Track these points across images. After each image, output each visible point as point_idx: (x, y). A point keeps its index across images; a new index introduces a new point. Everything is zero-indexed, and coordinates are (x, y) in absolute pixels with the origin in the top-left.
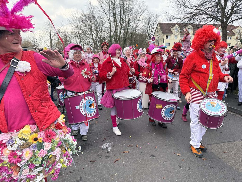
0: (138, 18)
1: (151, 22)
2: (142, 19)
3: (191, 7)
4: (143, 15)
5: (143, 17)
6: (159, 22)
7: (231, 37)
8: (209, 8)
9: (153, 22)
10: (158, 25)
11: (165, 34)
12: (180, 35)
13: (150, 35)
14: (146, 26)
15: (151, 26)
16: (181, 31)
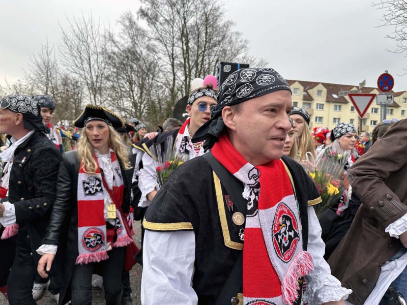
7: (392, 110)
12: (303, 101)
16: (305, 93)
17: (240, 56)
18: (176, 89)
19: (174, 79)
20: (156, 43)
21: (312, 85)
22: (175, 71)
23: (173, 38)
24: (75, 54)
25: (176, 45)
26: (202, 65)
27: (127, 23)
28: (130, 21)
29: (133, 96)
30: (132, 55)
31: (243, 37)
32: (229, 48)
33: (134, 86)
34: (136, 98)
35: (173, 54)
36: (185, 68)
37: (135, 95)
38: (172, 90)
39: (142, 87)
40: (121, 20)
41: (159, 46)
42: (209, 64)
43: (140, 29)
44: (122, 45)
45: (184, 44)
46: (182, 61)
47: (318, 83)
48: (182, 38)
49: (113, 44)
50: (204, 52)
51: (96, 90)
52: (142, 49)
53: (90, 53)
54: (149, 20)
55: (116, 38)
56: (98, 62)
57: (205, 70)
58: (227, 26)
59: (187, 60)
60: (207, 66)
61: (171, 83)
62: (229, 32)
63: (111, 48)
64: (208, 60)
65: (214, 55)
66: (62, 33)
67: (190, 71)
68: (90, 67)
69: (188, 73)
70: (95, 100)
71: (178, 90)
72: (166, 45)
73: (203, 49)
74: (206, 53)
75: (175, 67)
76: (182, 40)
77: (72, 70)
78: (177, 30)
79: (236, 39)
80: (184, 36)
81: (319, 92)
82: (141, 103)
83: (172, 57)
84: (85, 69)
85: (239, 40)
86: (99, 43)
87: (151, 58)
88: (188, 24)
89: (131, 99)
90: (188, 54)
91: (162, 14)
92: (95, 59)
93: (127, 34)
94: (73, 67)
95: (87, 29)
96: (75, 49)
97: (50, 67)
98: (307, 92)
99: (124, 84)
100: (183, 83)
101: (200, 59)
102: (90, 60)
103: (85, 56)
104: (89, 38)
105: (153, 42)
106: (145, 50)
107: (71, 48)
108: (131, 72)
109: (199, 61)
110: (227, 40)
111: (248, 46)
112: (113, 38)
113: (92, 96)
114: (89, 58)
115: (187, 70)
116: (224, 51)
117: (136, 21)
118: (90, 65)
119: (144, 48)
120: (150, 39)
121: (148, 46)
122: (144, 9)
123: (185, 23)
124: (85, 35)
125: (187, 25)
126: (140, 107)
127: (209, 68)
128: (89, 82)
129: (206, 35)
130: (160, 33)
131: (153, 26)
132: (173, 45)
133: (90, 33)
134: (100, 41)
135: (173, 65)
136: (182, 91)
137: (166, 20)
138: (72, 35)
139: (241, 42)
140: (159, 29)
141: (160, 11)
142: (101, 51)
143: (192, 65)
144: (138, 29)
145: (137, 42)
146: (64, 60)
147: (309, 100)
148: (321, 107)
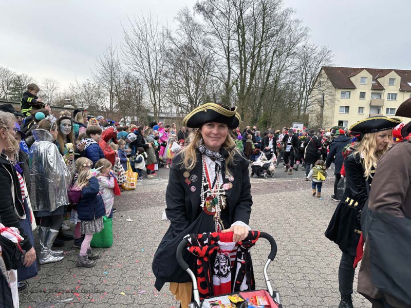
6: (327, 64)
10: (323, 71)
11: (339, 88)
12: (371, 91)
16: (374, 82)
17: (300, 45)
18: (231, 82)
19: (229, 73)
20: (212, 37)
21: (384, 73)
22: (230, 65)
23: (229, 31)
24: (136, 52)
25: (232, 38)
26: (258, 56)
27: (184, 19)
28: (187, 17)
29: (189, 92)
30: (189, 51)
31: (303, 25)
32: (288, 37)
33: (190, 81)
34: (192, 94)
35: (228, 47)
36: (241, 61)
37: (191, 90)
38: (227, 85)
39: (197, 83)
40: (178, 16)
41: (215, 40)
42: (266, 55)
43: (196, 24)
44: (179, 42)
45: (240, 37)
46: (238, 53)
47: (391, 70)
48: (238, 30)
49: (171, 41)
50: (261, 43)
51: (155, 87)
52: (198, 44)
53: (150, 52)
54: (205, 14)
55: (174, 35)
56: (157, 60)
57: (262, 61)
58: (285, 14)
59: (242, 52)
60: (264, 57)
61: (226, 77)
62: (288, 20)
63: (169, 45)
64: (265, 51)
65: (272, 45)
66: (124, 34)
67: (246, 64)
68: (149, 64)
69: (243, 66)
70: (154, 96)
71: (233, 84)
72: (222, 39)
73: (260, 40)
74: (262, 44)
75: (230, 61)
76: (238, 32)
77: (133, 69)
78: (233, 22)
79: (295, 27)
80: (240, 28)
81: (392, 81)
82: (197, 99)
83: (228, 51)
84: (145, 67)
85: (299, 28)
86: (158, 40)
87: (207, 53)
88: (245, 16)
89: (187, 94)
90: (245, 46)
91: (218, 7)
92: (154, 56)
93: (184, 30)
94: (134, 65)
95: (146, 28)
96: (136, 48)
97: (114, 66)
98: (377, 81)
99: (181, 80)
100: (238, 77)
101: (257, 51)
102: (149, 58)
103: (145, 54)
104: (148, 36)
105: (209, 36)
106: (201, 45)
107: (132, 48)
108: (188, 68)
109: (255, 53)
110: (286, 29)
111: (309, 34)
112: (171, 35)
113: (152, 93)
114: (149, 56)
115: (243, 63)
116: (282, 41)
117: (193, 17)
118: (149, 63)
119: (200, 43)
120: (206, 34)
121: (204, 40)
122: (200, 3)
123: (241, 14)
124: (145, 33)
125: (243, 16)
126: (196, 102)
127: (265, 59)
128: (149, 79)
129: (263, 26)
130: (216, 26)
131: (208, 20)
132: (229, 38)
133: (150, 32)
134: (158, 39)
135: (228, 59)
136: (237, 84)
137: (222, 13)
138: (133, 35)
139: (301, 30)
140: (215, 22)
141: (216, 5)
142: (159, 49)
143: (248, 57)
144: (194, 25)
145: (193, 38)
146: (126, 59)
147: (379, 90)
148: (394, 98)
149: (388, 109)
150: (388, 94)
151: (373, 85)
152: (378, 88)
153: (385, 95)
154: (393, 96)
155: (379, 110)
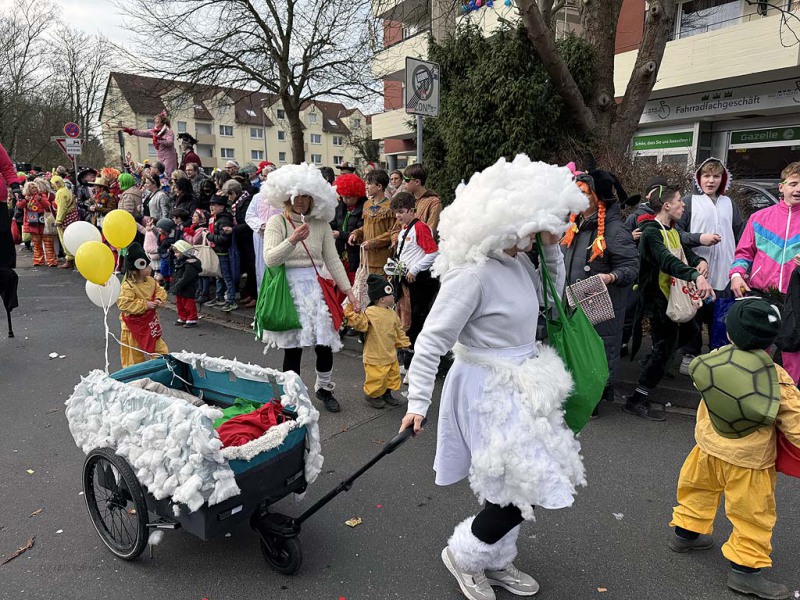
0: (23, 46)
1: (82, 66)
2: (38, 51)
3: (196, 41)
4: (43, 34)
5: (42, 42)
6: (116, 70)
8: (244, 52)
9: (90, 69)
10: (114, 81)
11: (143, 113)
12: (195, 121)
13: (84, 112)
14: (61, 77)
15: (82, 81)
16: (200, 107)
81: (222, 104)
98: (203, 106)
147: (205, 119)
148: (229, 131)
149: (223, 150)
150: (221, 127)
151: (196, 110)
152: (203, 117)
153: (216, 130)
154: (227, 131)
155: (211, 151)
